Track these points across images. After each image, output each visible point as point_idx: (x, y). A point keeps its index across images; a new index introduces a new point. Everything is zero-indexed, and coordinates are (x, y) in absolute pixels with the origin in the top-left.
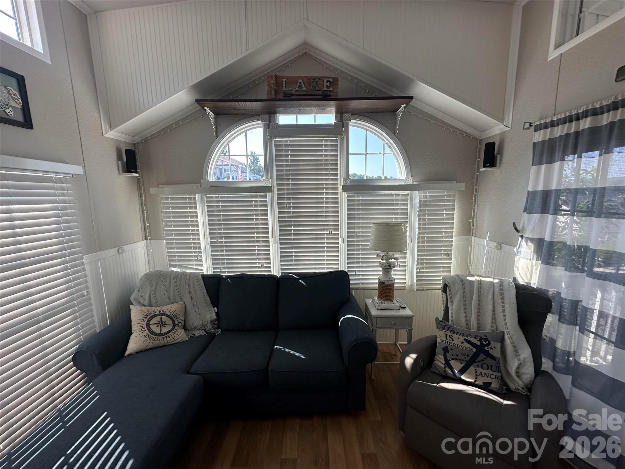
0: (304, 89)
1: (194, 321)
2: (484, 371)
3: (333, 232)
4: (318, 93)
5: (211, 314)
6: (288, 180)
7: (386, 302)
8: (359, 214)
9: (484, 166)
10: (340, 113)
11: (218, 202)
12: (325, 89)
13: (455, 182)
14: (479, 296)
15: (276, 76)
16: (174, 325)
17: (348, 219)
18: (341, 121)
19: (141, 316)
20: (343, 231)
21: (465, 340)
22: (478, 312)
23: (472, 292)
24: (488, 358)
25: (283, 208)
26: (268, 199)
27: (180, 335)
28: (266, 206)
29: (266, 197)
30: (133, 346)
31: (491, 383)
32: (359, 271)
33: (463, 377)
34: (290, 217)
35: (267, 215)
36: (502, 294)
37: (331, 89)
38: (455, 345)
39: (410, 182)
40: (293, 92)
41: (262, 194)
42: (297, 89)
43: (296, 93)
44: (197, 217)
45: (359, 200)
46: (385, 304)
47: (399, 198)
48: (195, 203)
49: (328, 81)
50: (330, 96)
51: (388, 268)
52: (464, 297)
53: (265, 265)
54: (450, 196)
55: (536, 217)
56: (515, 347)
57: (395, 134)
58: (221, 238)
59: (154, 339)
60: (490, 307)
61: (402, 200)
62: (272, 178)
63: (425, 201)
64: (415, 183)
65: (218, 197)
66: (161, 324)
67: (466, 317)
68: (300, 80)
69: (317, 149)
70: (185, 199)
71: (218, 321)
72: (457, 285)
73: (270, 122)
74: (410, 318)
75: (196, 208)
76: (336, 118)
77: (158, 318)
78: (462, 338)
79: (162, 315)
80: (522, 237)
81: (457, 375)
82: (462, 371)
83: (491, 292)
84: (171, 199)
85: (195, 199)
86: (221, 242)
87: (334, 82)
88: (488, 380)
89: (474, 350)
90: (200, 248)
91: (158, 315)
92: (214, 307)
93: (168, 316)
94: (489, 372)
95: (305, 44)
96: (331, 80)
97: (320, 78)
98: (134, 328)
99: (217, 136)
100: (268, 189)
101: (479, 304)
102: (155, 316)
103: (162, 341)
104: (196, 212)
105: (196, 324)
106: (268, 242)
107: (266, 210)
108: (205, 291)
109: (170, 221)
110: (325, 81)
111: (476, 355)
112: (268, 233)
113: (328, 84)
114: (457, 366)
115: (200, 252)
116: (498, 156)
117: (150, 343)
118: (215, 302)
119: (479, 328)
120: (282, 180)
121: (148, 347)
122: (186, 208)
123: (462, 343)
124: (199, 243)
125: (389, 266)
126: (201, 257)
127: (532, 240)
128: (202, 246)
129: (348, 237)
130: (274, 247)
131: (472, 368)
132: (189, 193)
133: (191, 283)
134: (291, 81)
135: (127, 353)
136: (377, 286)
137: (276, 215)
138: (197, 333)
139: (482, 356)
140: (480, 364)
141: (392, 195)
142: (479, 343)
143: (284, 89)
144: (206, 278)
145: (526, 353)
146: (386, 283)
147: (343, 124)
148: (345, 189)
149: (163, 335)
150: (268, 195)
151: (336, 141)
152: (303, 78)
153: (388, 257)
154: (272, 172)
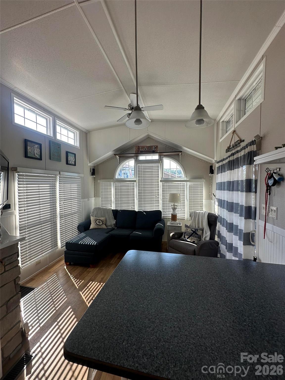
0: (147, 150)
1: (109, 224)
2: (193, 238)
3: (157, 197)
4: (151, 151)
5: (114, 222)
6: (142, 178)
8: (166, 190)
9: (210, 174)
10: (160, 156)
11: (118, 185)
12: (153, 149)
13: (203, 179)
14: (198, 217)
15: (138, 146)
16: (103, 223)
17: (162, 192)
18: (160, 158)
19: (94, 219)
20: (161, 197)
22: (198, 222)
24: (196, 235)
25: (140, 187)
26: (135, 184)
27: (104, 226)
28: (134, 187)
29: (134, 184)
30: (92, 227)
32: (167, 211)
33: (188, 240)
34: (142, 191)
35: (134, 190)
36: (204, 216)
37: (155, 149)
38: (188, 231)
40: (143, 151)
41: (133, 183)
42: (144, 150)
43: (144, 151)
44: (111, 190)
45: (166, 185)
47: (181, 185)
48: (111, 185)
50: (155, 151)
51: (174, 209)
52: (195, 217)
53: (133, 208)
54: (201, 184)
56: (206, 232)
57: (179, 162)
58: (119, 197)
59: (97, 226)
60: (201, 220)
62: (136, 177)
63: (191, 186)
64: (187, 179)
65: (118, 184)
66: (99, 222)
67: (195, 224)
68: (146, 147)
69: (152, 168)
70: (108, 184)
71: (116, 225)
72: (193, 214)
73: (136, 159)
74: (181, 226)
75: (111, 187)
77: (98, 221)
79: (99, 220)
80: (216, 198)
81: (186, 239)
82: (188, 238)
84: (104, 184)
85: (111, 184)
86: (119, 199)
87: (156, 147)
88: (194, 240)
89: (192, 232)
90: (111, 201)
91: (98, 220)
92: (115, 220)
93: (101, 221)
94: (195, 238)
95: (148, 135)
96: (155, 147)
97: (152, 146)
98: (92, 222)
99: (120, 164)
100: (135, 181)
101: (198, 220)
102: (97, 220)
103: (99, 227)
104: (111, 188)
105: (109, 225)
106: (134, 199)
107: (134, 188)
108: (113, 214)
109: (103, 191)
111: (193, 234)
112: (134, 196)
114: (186, 237)
115: (112, 202)
117: (96, 227)
118: (115, 218)
119: (198, 227)
120: (140, 178)
121: (96, 228)
122: (108, 187)
123: (190, 230)
124: (111, 199)
126: (112, 204)
129: (163, 198)
130: (136, 201)
131: (191, 237)
132: (110, 182)
133: (108, 211)
134: (143, 147)
135: (90, 228)
137: (137, 190)
138: (109, 227)
139: (194, 234)
140: (193, 236)
141: (179, 184)
142: (194, 230)
143: (141, 150)
144: (113, 210)
145: (209, 233)
146: (173, 214)
148: (161, 181)
149: (100, 225)
150: (135, 183)
151: (158, 165)
152: (146, 146)
153: (174, 205)
154: (136, 176)
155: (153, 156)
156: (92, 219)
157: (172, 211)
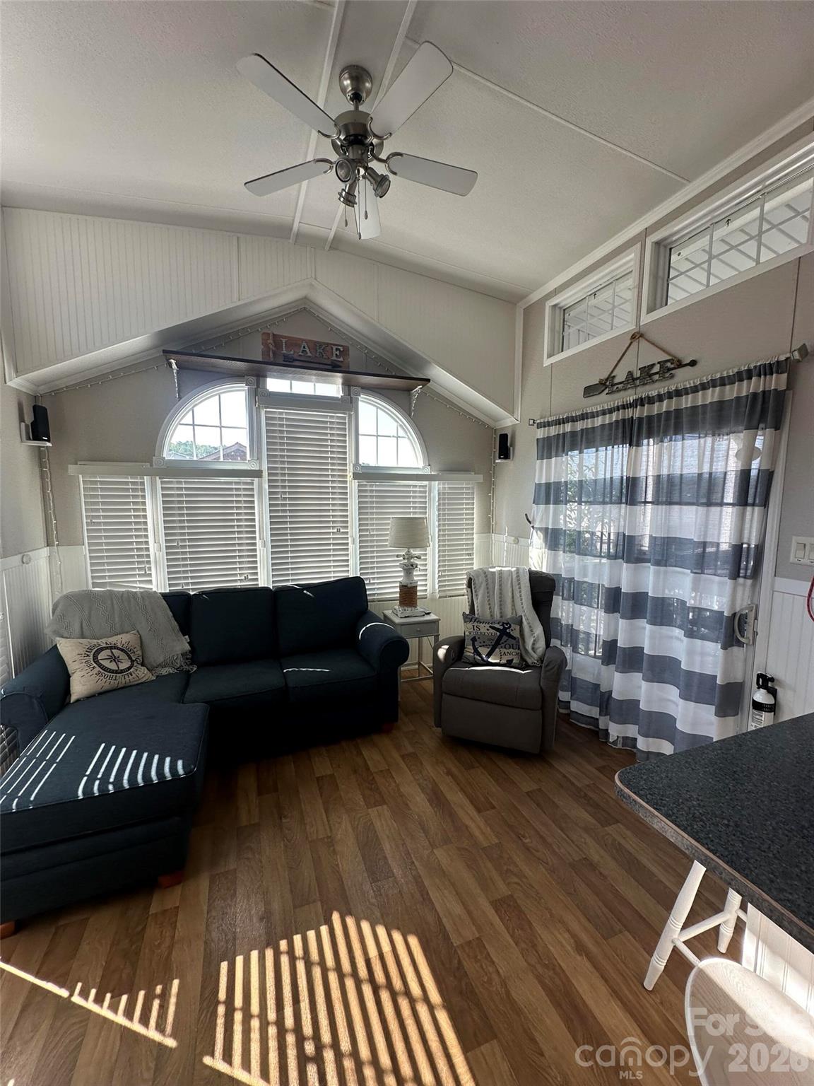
0: (309, 354)
1: (156, 656)
2: (506, 651)
3: (341, 531)
4: (326, 362)
5: (183, 644)
6: (283, 462)
7: (410, 609)
8: (372, 508)
9: (500, 458)
10: (347, 385)
11: (180, 489)
12: (334, 358)
13: (473, 473)
14: (500, 585)
15: (274, 334)
16: (132, 661)
17: (360, 514)
18: (349, 395)
19: (83, 651)
20: (354, 530)
21: (490, 627)
22: (501, 601)
23: (494, 582)
24: (510, 639)
25: (277, 499)
26: (255, 486)
27: (142, 674)
28: (252, 496)
29: (252, 484)
30: (80, 686)
31: (512, 660)
32: (374, 578)
33: (490, 660)
34: (285, 511)
35: (253, 508)
36: (518, 580)
37: (341, 359)
38: (481, 633)
39: (428, 471)
40: (296, 357)
41: (248, 480)
42: (300, 353)
43: (299, 358)
44: (144, 510)
45: (371, 491)
46: (409, 611)
47: (417, 489)
48: (143, 490)
49: (337, 350)
50: (340, 367)
51: (409, 569)
52: (488, 588)
53: (250, 577)
54: (468, 488)
55: (542, 507)
56: (530, 627)
57: (410, 416)
58: (184, 540)
59: (111, 678)
60: (510, 594)
61: (420, 492)
62: (259, 459)
63: (444, 494)
64: (433, 473)
65: (181, 483)
66: (114, 659)
67: (490, 608)
68: (304, 344)
69: (320, 426)
70: (127, 483)
71: (193, 656)
72: (480, 577)
73: (258, 386)
74: (436, 622)
75: (144, 497)
76: (344, 390)
77: (108, 652)
78: (487, 626)
79: (111, 648)
80: (533, 527)
81: (485, 659)
82: (489, 655)
83: (510, 582)
84: (102, 483)
85: (143, 483)
86: (184, 547)
87: (344, 352)
88: (510, 657)
89: (498, 634)
90: (148, 556)
91: (107, 648)
92: (184, 636)
93: (122, 650)
94: (511, 650)
95: (306, 299)
96: (341, 349)
97: (328, 344)
98: (71, 667)
99: (180, 398)
100: (258, 474)
101: (500, 593)
102: (102, 649)
103: (122, 680)
104: (144, 503)
105: (161, 659)
106: (255, 544)
107: (253, 502)
108: (171, 614)
109: (98, 517)
110: (334, 348)
111: (500, 638)
112: (254, 532)
113: (338, 353)
114: (484, 651)
115: (149, 562)
116: (511, 448)
117: (105, 683)
118: (185, 629)
119: (501, 617)
120: (275, 462)
121: (104, 689)
122: (128, 497)
123: (488, 630)
124: (147, 549)
125: (412, 565)
126: (150, 569)
127: (540, 529)
128: (152, 553)
129: (360, 536)
130: (263, 553)
131: (497, 650)
132: (133, 475)
133: (147, 603)
134: (293, 343)
135: (73, 698)
136: (398, 595)
137: (266, 508)
138: (164, 672)
139: (505, 638)
140: (503, 645)
141: (409, 486)
142: (502, 628)
143: (284, 352)
144: (165, 596)
145: (539, 630)
146: (409, 586)
147: (351, 398)
148: (356, 476)
149: (122, 671)
150: (256, 480)
151: (344, 418)
152: (307, 342)
153: (410, 557)
154: (260, 452)
155: (318, 382)
156: (69, 650)
157: (402, 574)
